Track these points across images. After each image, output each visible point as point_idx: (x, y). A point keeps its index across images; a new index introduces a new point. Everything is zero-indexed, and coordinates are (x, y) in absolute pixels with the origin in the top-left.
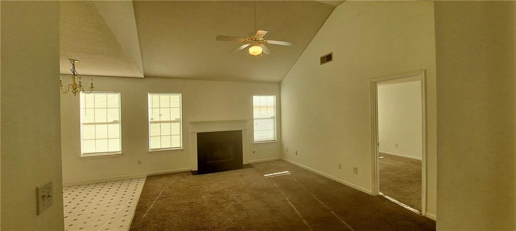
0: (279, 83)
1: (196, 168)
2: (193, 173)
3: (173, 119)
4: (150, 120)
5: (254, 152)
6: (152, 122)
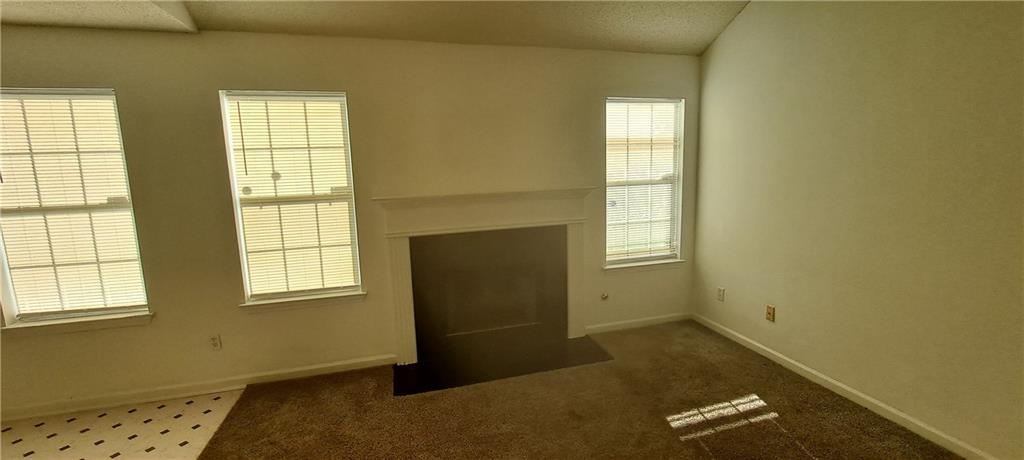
0: (700, 55)
1: (410, 357)
3: (323, 189)
4: (237, 194)
5: (605, 298)
6: (246, 203)
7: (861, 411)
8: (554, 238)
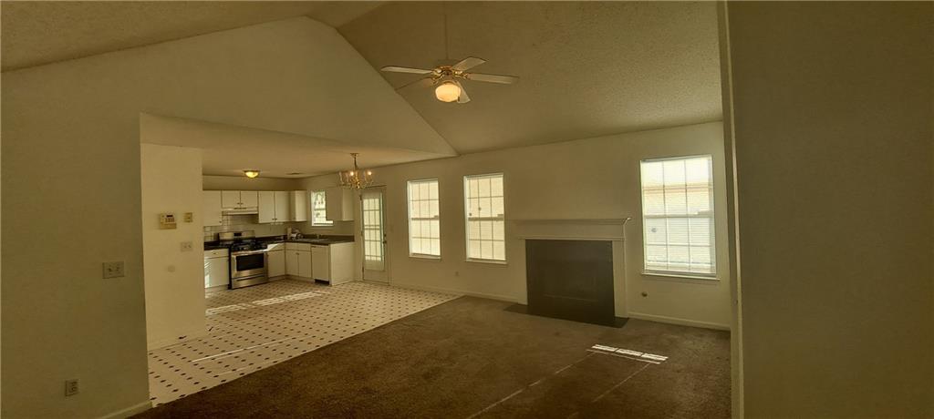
1: (524, 301)
2: (514, 308)
3: (495, 215)
4: (468, 216)
5: (645, 295)
6: (471, 219)
7: (727, 398)
8: (605, 248)
